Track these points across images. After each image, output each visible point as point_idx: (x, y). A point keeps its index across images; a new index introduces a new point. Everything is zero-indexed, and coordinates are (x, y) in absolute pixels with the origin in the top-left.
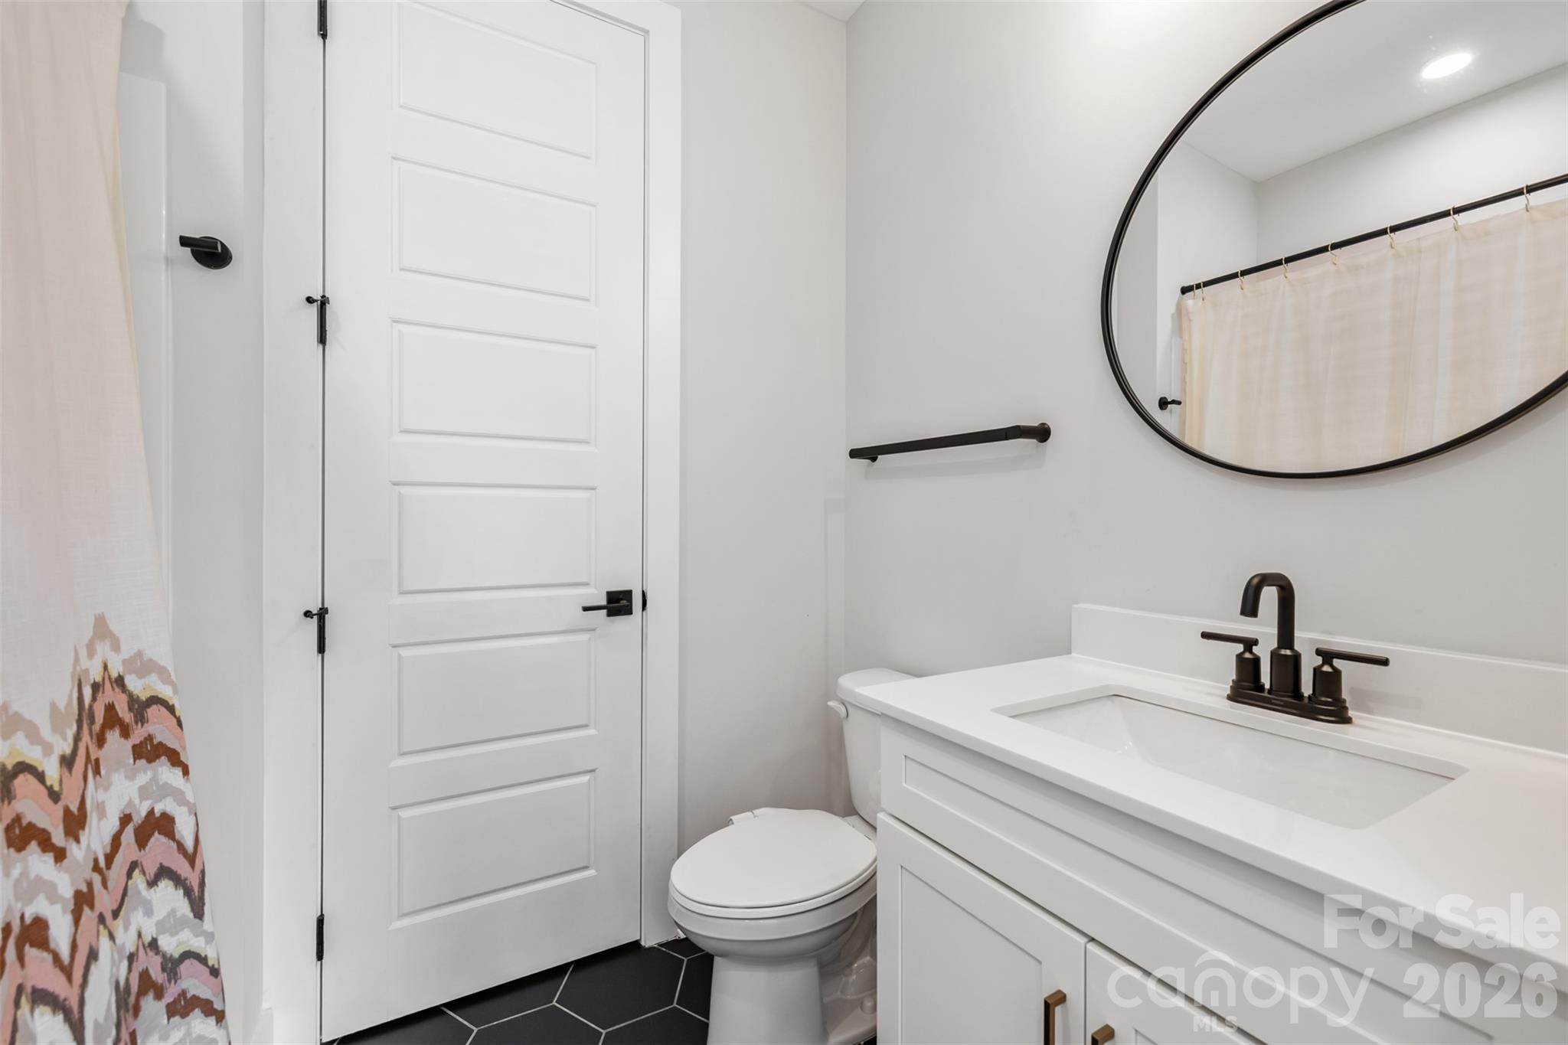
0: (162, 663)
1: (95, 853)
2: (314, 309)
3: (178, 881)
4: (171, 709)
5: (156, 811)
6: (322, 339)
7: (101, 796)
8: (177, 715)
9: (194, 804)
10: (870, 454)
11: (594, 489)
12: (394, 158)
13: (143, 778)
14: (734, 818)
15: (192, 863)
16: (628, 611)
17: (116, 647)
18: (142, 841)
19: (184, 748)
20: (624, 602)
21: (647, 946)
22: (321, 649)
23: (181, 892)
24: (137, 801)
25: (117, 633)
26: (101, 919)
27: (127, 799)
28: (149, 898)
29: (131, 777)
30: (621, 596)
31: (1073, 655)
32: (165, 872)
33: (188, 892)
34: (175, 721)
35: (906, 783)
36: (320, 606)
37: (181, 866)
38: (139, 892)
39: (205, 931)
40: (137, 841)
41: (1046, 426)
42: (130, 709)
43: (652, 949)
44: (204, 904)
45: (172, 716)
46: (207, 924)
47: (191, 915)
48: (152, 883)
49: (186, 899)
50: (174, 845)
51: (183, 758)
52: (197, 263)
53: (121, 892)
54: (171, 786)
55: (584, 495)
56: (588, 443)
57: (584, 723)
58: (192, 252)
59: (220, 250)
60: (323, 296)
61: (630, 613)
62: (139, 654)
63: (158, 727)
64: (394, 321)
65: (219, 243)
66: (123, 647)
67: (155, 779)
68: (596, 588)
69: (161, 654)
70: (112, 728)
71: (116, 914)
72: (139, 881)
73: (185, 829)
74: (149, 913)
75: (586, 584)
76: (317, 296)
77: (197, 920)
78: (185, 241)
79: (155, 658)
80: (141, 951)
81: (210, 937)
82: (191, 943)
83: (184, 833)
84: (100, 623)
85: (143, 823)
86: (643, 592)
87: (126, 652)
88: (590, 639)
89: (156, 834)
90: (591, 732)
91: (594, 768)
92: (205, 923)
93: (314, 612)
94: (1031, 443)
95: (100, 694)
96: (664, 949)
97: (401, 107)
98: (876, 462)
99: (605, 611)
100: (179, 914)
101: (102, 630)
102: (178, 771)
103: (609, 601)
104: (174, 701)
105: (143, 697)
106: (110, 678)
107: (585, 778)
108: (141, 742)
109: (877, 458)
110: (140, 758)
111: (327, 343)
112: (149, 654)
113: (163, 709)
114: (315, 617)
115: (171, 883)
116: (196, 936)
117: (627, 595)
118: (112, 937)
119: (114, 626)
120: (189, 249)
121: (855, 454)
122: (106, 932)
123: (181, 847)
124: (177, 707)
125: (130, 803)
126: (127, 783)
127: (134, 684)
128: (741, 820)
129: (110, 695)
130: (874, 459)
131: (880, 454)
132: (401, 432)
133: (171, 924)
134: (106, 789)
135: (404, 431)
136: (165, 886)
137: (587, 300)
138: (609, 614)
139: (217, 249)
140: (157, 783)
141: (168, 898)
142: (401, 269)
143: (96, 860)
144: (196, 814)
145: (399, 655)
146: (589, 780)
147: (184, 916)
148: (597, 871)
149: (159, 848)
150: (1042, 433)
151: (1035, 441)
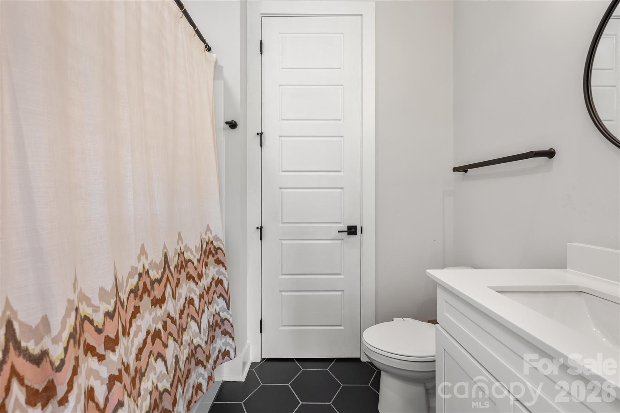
0: (221, 238)
1: (204, 285)
2: (259, 136)
3: (224, 299)
4: (223, 251)
5: (219, 278)
6: (261, 145)
7: (207, 272)
8: (224, 253)
9: (228, 278)
10: (464, 169)
11: (343, 188)
12: (280, 85)
13: (217, 269)
14: (394, 319)
15: (227, 294)
16: (355, 233)
17: (211, 233)
18: (216, 286)
19: (226, 262)
20: (353, 230)
21: (363, 361)
22: (261, 239)
23: (225, 301)
24: (215, 275)
25: (211, 230)
26: (205, 303)
27: (213, 273)
28: (218, 301)
29: (214, 268)
30: (352, 228)
31: (568, 269)
32: (221, 295)
33: (226, 302)
34: (223, 254)
35: (446, 313)
36: (261, 226)
37: (224, 294)
38: (216, 299)
39: (230, 314)
40: (215, 285)
41: (552, 150)
42: (214, 250)
43: (364, 363)
44: (229, 306)
45: (222, 253)
46: (230, 312)
47: (227, 308)
48: (218, 297)
49: (226, 304)
50: (223, 288)
51: (225, 265)
52: (230, 129)
53: (212, 298)
54: (222, 272)
55: (339, 190)
56: (341, 172)
57: (339, 273)
58: (229, 126)
59: (234, 124)
60: (261, 132)
61: (356, 234)
62: (216, 235)
63: (220, 256)
64: (280, 137)
65: (234, 122)
66: (213, 233)
67: (219, 269)
68: (343, 224)
69: (221, 236)
70: (210, 254)
71: (210, 303)
72: (216, 296)
73: (225, 284)
74: (218, 305)
75: (340, 223)
76: (259, 132)
77: (228, 310)
78: (227, 123)
79: (219, 237)
80: (216, 314)
81: (231, 316)
82: (227, 316)
83: (225, 285)
84: (208, 226)
85: (217, 281)
86: (361, 227)
87: (213, 235)
88: (341, 243)
89: (219, 284)
90: (342, 276)
91: (343, 290)
92: (230, 311)
93: (259, 227)
94: (545, 159)
95: (208, 245)
96: (369, 364)
97: (282, 68)
98: (467, 173)
99: (347, 233)
100: (224, 307)
101: (208, 229)
102: (224, 268)
103: (348, 229)
104: (224, 249)
105: (217, 247)
106: (210, 241)
107: (340, 293)
108: (216, 259)
109: (467, 170)
110: (216, 263)
111: (263, 146)
112: (218, 236)
113: (221, 251)
114: (259, 229)
115: (222, 298)
116: (228, 314)
117: (355, 227)
118: (208, 308)
119: (211, 228)
120: (228, 125)
121: (455, 169)
122: (206, 306)
123: (224, 289)
124: (224, 251)
125: (214, 275)
126: (213, 269)
127: (215, 243)
128: (397, 321)
129: (210, 246)
130: (466, 171)
131: (469, 169)
132: (282, 172)
133: (222, 309)
134: (209, 270)
135: (283, 171)
136: (221, 298)
137: (340, 120)
138: (348, 234)
139: (233, 123)
140: (220, 270)
141: (221, 302)
142: (282, 120)
143: (205, 287)
144: (228, 281)
145: (282, 243)
146: (341, 294)
147: (225, 308)
148: (344, 328)
149: (220, 289)
150: (550, 154)
151: (547, 158)
